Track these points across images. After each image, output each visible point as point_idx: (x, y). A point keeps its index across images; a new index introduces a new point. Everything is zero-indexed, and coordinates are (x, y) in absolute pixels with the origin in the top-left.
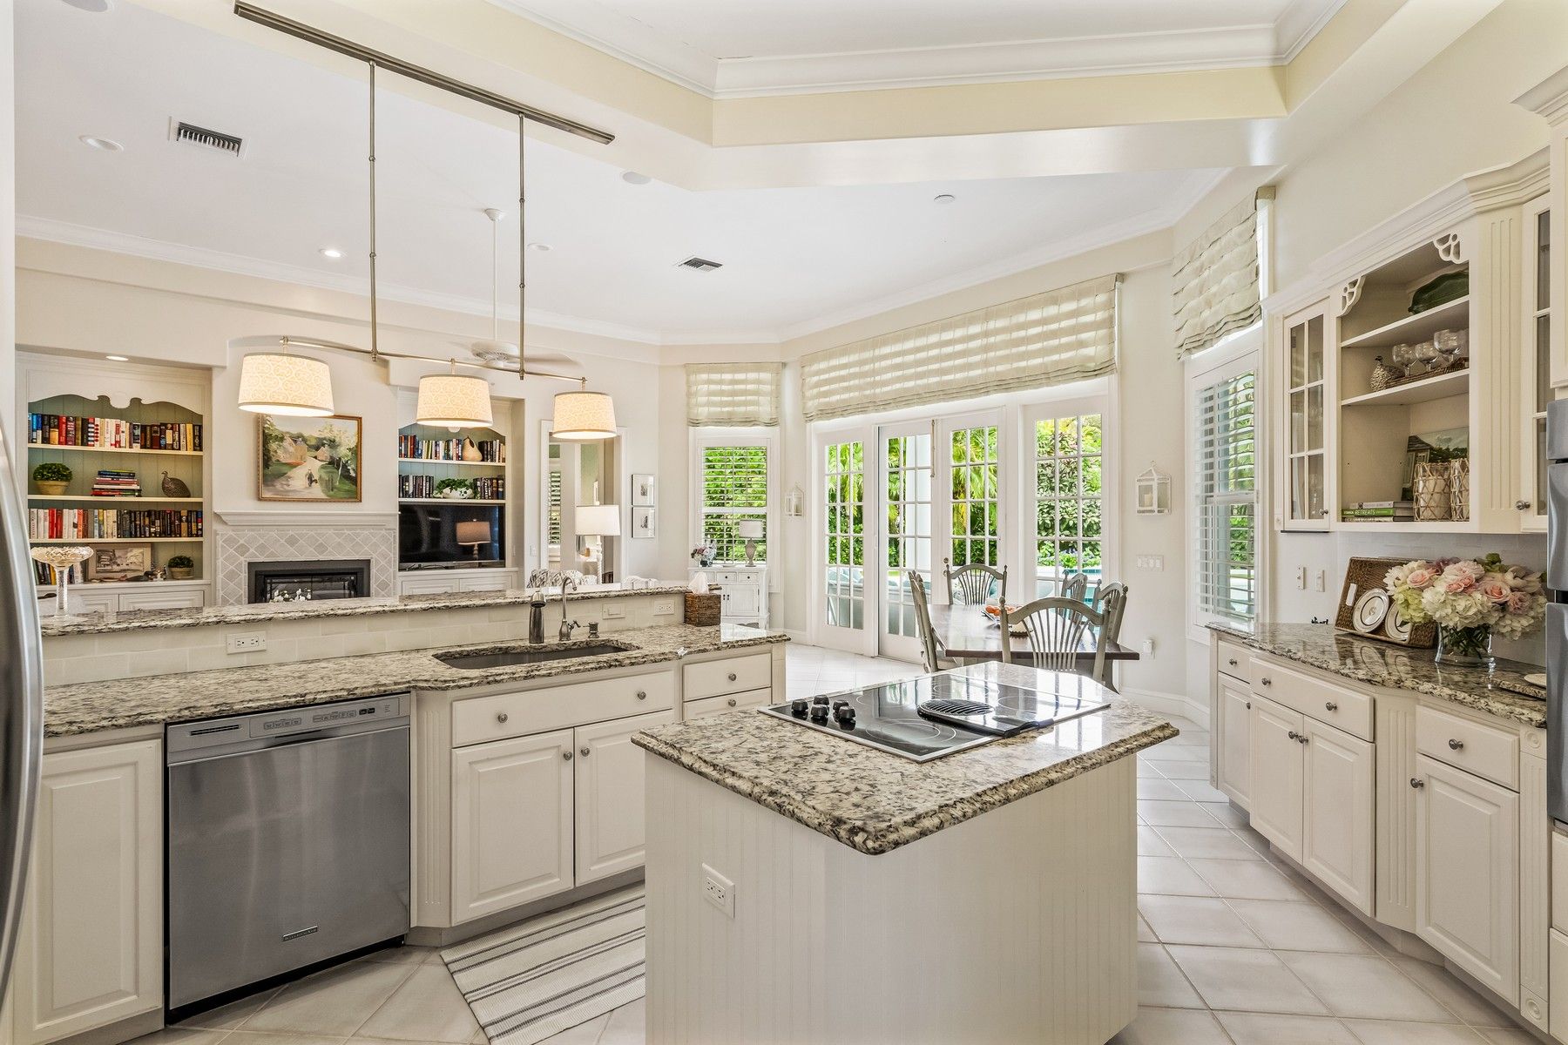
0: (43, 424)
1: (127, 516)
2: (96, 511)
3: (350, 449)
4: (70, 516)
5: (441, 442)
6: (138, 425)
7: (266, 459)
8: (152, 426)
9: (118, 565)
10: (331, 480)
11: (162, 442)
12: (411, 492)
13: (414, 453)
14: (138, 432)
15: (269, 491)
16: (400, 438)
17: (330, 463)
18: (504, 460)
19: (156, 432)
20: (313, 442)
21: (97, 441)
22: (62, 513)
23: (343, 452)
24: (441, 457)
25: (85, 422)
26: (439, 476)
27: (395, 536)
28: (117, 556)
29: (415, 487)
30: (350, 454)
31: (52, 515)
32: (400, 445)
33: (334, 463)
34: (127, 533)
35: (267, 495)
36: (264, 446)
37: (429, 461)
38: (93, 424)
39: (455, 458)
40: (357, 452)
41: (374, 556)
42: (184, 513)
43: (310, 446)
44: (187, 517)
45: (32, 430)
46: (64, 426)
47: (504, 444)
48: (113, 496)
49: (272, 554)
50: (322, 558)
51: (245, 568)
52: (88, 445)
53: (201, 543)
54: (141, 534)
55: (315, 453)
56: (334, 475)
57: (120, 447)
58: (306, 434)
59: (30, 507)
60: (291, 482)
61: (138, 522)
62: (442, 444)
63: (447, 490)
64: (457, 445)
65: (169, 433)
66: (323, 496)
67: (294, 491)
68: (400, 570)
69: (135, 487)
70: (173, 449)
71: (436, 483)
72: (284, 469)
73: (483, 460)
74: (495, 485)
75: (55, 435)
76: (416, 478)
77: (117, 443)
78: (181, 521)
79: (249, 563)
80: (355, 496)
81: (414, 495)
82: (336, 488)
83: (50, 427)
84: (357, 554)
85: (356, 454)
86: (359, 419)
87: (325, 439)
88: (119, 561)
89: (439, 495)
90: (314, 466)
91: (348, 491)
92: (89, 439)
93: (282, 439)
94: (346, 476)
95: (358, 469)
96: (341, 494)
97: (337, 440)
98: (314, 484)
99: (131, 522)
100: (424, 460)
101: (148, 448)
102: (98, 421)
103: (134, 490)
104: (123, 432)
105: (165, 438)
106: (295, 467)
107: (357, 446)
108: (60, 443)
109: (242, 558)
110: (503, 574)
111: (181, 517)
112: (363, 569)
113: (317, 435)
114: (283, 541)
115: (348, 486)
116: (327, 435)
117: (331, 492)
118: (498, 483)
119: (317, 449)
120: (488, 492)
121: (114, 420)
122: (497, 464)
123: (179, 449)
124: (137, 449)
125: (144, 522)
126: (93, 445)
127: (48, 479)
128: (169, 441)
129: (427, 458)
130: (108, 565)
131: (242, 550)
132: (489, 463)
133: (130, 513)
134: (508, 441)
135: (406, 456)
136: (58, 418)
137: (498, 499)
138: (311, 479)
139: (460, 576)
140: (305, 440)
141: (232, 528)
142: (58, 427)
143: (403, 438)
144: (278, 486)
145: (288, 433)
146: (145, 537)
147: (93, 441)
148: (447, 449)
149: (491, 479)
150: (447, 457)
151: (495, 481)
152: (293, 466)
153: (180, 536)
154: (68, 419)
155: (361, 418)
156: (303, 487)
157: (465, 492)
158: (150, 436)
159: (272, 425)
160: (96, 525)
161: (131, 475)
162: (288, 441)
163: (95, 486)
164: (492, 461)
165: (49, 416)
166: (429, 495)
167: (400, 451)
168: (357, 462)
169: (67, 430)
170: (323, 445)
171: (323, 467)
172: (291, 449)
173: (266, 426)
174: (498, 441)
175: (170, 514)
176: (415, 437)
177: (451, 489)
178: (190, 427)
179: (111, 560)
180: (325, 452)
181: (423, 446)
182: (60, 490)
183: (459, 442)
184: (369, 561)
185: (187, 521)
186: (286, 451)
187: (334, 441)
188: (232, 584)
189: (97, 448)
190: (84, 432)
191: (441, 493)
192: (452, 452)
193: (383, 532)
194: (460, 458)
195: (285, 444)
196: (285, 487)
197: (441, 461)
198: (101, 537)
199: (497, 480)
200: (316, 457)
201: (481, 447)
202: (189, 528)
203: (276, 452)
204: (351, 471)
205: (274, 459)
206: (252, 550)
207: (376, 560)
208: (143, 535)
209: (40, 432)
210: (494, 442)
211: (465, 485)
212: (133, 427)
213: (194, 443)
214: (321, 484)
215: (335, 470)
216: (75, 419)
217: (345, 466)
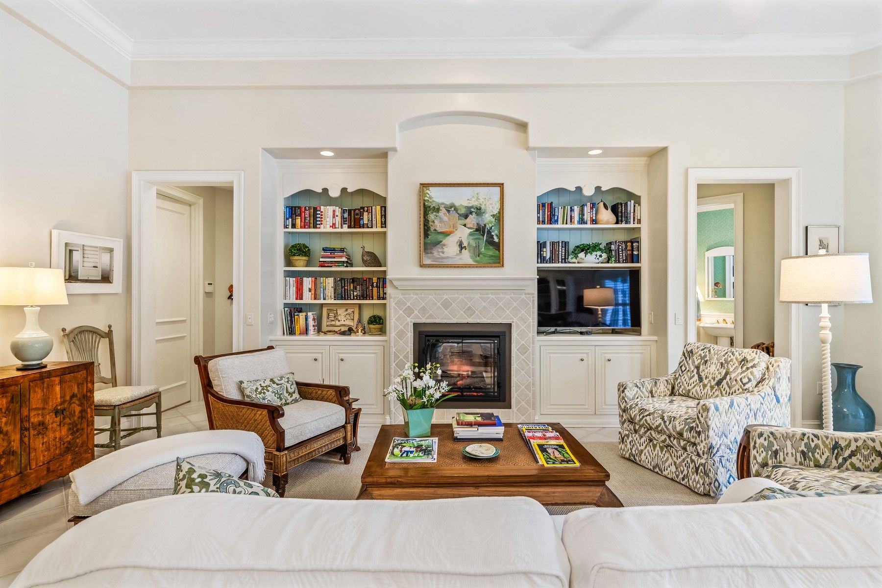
0: (292, 214)
1: (339, 283)
2: (322, 279)
3: (493, 216)
4: (307, 282)
5: (576, 207)
6: (346, 210)
7: (426, 229)
8: (355, 210)
9: (339, 321)
10: (478, 247)
11: (361, 222)
12: (548, 257)
13: (551, 220)
14: (346, 215)
15: (429, 258)
16: (538, 206)
17: (477, 230)
18: (639, 222)
19: (357, 214)
20: (463, 211)
21: (322, 224)
22: (302, 281)
23: (488, 219)
24: (576, 222)
25: (315, 209)
26: (574, 241)
27: (533, 300)
28: (338, 314)
29: (552, 252)
30: (494, 220)
31: (297, 282)
32: (538, 213)
33: (480, 230)
34: (340, 296)
35: (427, 262)
36: (424, 217)
37: (565, 226)
38: (320, 211)
39: (589, 222)
40: (499, 218)
41: (515, 320)
42: (375, 280)
43: (460, 215)
44: (377, 283)
45: (286, 219)
46: (303, 214)
47: (639, 205)
48: (331, 267)
49: (431, 316)
50: (470, 321)
51: (411, 328)
52: (317, 228)
53: (385, 305)
54: (348, 298)
55: (464, 221)
56: (480, 241)
57: (335, 228)
58: (457, 204)
59: (285, 277)
60: (446, 250)
61: (346, 288)
62: (576, 209)
63: (582, 255)
64: (592, 208)
65: (365, 214)
66: (471, 262)
67: (448, 258)
68: (539, 333)
69: (344, 259)
70: (368, 227)
71: (572, 247)
72: (440, 237)
73: (617, 223)
74: (629, 248)
75: (298, 221)
76: (553, 244)
77: (333, 226)
78: (373, 286)
79: (414, 324)
80: (498, 261)
81: (551, 260)
82: (481, 253)
83: (296, 216)
84: (500, 317)
85: (499, 220)
86: (501, 185)
87: (472, 207)
88: (339, 318)
89: (574, 260)
90: (463, 233)
91: (492, 256)
92: (318, 223)
93: (438, 210)
94: (491, 242)
95: (501, 235)
96: (486, 260)
97: (483, 207)
98: (463, 250)
99: (342, 288)
100: (560, 225)
101: (352, 228)
102: (322, 207)
103: (344, 262)
104: (337, 216)
105: (363, 219)
106: (448, 235)
107: (499, 213)
108: (301, 227)
109: (409, 320)
110: (640, 343)
111: (373, 283)
112: (505, 332)
113: (466, 204)
114: (439, 304)
115: (492, 252)
116: (474, 203)
117: (478, 258)
118: (632, 246)
119: (466, 217)
120: (623, 256)
121: (332, 207)
122: (631, 225)
123: (372, 227)
124: (345, 229)
125: (350, 287)
126: (320, 228)
127: (294, 255)
128: (366, 222)
129: (563, 223)
130: (333, 321)
131: (409, 311)
132: (623, 225)
133: (341, 279)
134: (644, 201)
135: (543, 222)
136: (300, 208)
137: (633, 262)
138: (461, 246)
139: (596, 343)
140: (456, 210)
141: (402, 292)
142: (300, 215)
143: (541, 206)
144: (436, 253)
145: (443, 204)
146: (351, 299)
147: (319, 224)
148: (582, 213)
149: (626, 242)
150: (582, 221)
151: (629, 244)
152: (446, 234)
153: (372, 299)
154: (305, 208)
155: (503, 184)
156: (455, 254)
157: (601, 256)
158: (354, 218)
159: (430, 198)
160: (322, 289)
161: (342, 250)
162: (443, 211)
163: (321, 260)
164: (626, 223)
165: (295, 207)
166: (565, 260)
167: (538, 218)
168: (500, 228)
169: (305, 218)
170: (471, 213)
171: (471, 234)
172: (446, 219)
173: (426, 198)
174: (632, 202)
175: (366, 280)
176: (551, 203)
177: (586, 254)
178: (378, 208)
179: (335, 317)
180: (472, 220)
181: (560, 213)
182: (302, 263)
183: (593, 206)
184: (510, 325)
185: (377, 287)
186: (441, 221)
187: (480, 209)
188: (401, 342)
189: (322, 229)
190: (315, 219)
191: (576, 257)
192: (587, 217)
193: (523, 296)
194: (594, 221)
195: (441, 214)
196: (441, 254)
197: (576, 226)
198: (324, 299)
199: (632, 243)
200: (465, 225)
201: (615, 209)
202: (378, 292)
203: (433, 222)
204: (495, 237)
205: (432, 229)
206: (416, 312)
207: (516, 323)
208: (349, 298)
209: (290, 220)
210: (629, 203)
211: (600, 249)
212: (344, 211)
213: (382, 221)
214: (469, 251)
215: (481, 237)
216: (310, 208)
217: (489, 232)
